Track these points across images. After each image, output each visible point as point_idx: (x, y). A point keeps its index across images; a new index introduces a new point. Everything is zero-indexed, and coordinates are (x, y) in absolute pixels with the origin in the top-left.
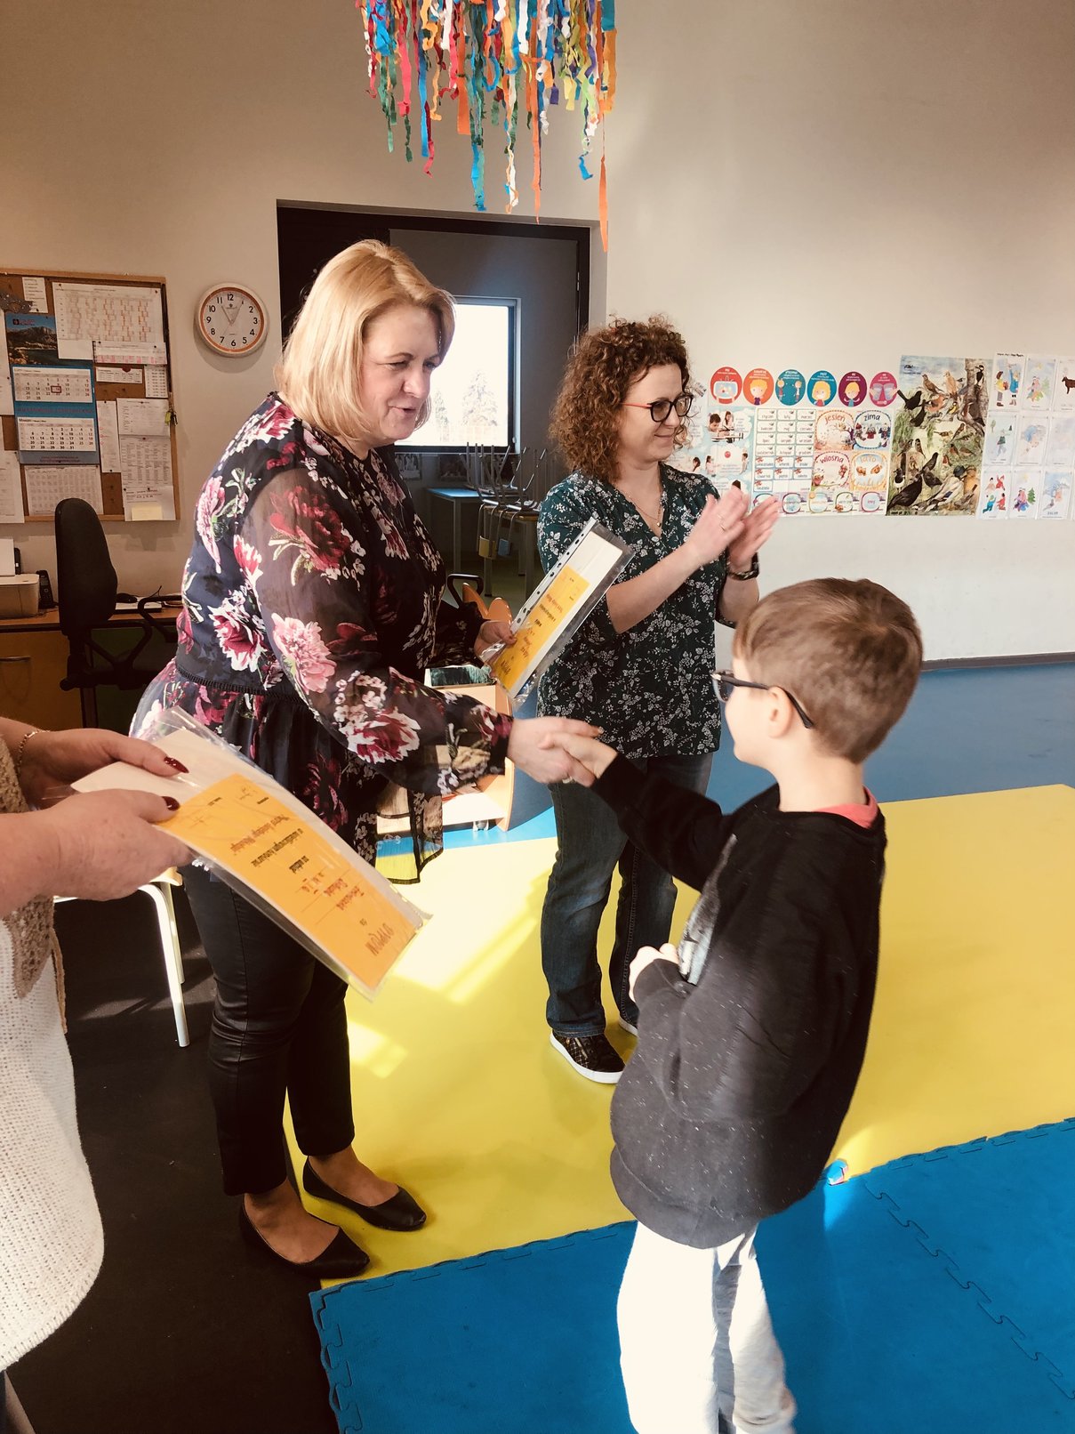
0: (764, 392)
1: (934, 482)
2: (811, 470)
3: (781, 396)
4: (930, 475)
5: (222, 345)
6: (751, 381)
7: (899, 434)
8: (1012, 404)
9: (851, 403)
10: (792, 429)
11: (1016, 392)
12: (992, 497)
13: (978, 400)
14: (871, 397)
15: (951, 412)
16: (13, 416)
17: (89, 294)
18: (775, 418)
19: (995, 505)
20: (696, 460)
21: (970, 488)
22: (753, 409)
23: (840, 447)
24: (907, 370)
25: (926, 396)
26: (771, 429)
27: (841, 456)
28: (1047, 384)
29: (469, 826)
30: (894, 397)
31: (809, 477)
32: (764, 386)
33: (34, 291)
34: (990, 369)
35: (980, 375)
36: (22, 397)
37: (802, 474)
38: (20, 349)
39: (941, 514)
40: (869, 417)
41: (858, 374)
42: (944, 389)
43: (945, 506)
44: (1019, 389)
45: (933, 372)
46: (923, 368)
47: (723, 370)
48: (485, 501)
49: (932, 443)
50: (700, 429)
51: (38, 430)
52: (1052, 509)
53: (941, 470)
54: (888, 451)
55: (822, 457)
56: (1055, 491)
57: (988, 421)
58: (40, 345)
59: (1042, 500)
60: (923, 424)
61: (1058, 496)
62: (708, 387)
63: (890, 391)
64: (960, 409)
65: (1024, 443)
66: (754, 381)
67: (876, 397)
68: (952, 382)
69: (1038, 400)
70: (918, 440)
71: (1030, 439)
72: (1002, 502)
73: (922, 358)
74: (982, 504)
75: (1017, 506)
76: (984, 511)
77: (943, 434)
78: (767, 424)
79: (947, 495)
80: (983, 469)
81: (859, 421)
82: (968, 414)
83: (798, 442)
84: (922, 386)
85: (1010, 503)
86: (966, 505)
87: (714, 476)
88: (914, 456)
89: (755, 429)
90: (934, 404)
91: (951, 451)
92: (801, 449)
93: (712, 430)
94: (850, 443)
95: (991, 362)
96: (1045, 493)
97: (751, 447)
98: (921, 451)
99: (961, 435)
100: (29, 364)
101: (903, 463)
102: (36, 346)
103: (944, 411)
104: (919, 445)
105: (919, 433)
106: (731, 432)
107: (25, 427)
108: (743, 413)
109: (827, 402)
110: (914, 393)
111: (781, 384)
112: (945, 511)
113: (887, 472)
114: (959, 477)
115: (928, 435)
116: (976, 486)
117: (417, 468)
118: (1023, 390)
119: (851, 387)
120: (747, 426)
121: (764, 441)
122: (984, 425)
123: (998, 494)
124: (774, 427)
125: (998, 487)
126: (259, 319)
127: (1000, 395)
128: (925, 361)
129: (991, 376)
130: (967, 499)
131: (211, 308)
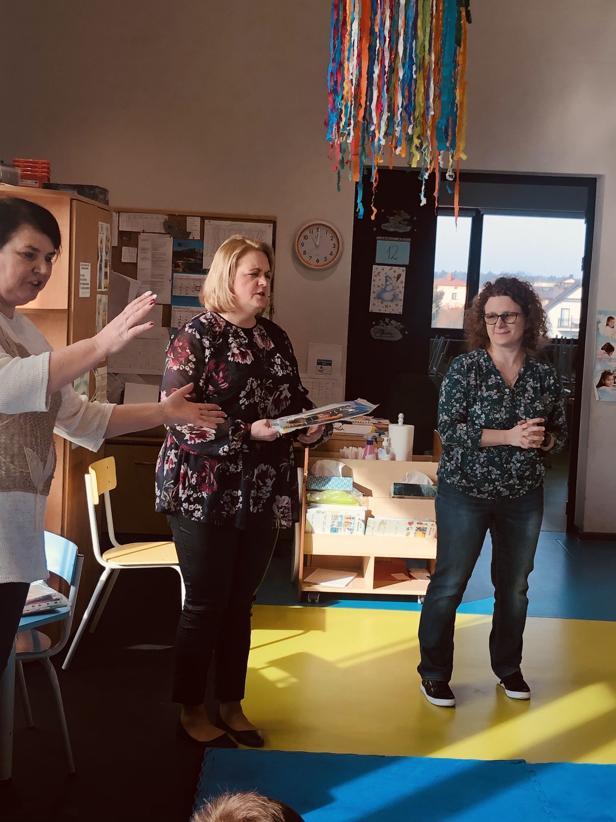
5: (310, 262)
16: (170, 305)
17: (226, 227)
33: (193, 226)
36: (177, 293)
38: (180, 262)
51: (184, 314)
58: (192, 260)
100: (184, 272)
102: (189, 261)
107: (177, 313)
126: (337, 245)
131: (305, 237)
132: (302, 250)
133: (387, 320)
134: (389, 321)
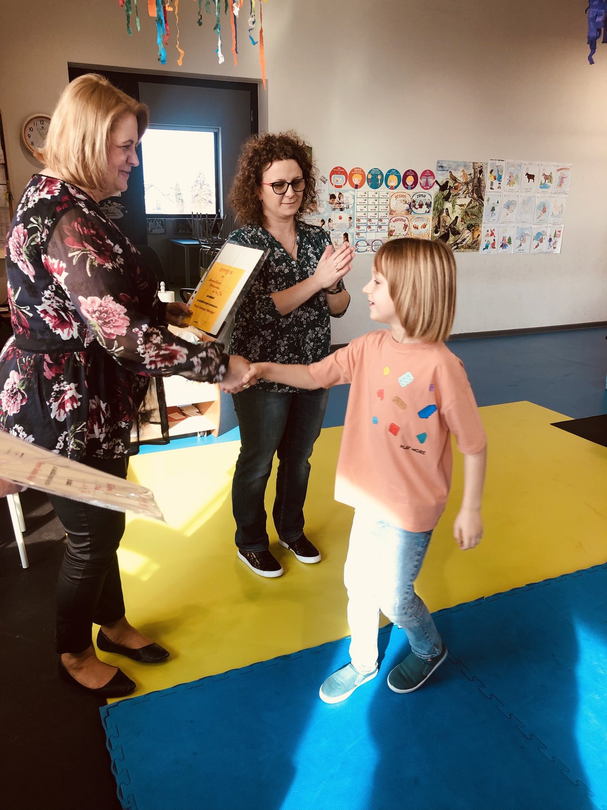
0: (360, 181)
1: (456, 233)
2: (387, 227)
3: (370, 184)
4: (454, 229)
6: (353, 175)
7: (436, 206)
8: (498, 188)
9: (409, 187)
10: (377, 203)
11: (501, 181)
12: (488, 241)
13: (480, 186)
14: (421, 184)
15: (465, 193)
18: (367, 196)
19: (490, 246)
20: (323, 221)
21: (476, 236)
22: (354, 191)
23: (404, 213)
24: (441, 169)
25: (451, 184)
26: (364, 203)
27: (404, 218)
28: (517, 177)
29: (195, 434)
30: (434, 184)
31: (387, 230)
32: (361, 178)
34: (486, 168)
35: (481, 172)
37: (383, 229)
39: (460, 251)
40: (420, 196)
41: (413, 171)
42: (461, 180)
43: (462, 247)
44: (503, 180)
45: (455, 170)
46: (449, 168)
47: (336, 168)
48: (203, 246)
49: (455, 211)
50: (325, 203)
52: (521, 248)
53: (460, 226)
54: (430, 216)
55: (394, 219)
56: (522, 238)
57: (485, 198)
59: (515, 242)
60: (450, 200)
61: (524, 240)
62: (328, 178)
63: (431, 181)
64: (470, 191)
65: (505, 210)
66: (354, 175)
67: (424, 185)
68: (466, 175)
69: (513, 186)
70: (447, 209)
71: (508, 208)
72: (493, 245)
73: (449, 161)
74: (483, 245)
75: (501, 246)
76: (484, 249)
77: (460, 205)
78: (362, 200)
79: (464, 240)
80: (483, 225)
81: (414, 198)
82: (475, 194)
83: (380, 210)
84: (449, 178)
85: (498, 245)
86: (474, 245)
87: (333, 230)
88: (445, 218)
89: (356, 202)
90: (456, 188)
91: (465, 215)
92: (382, 214)
93: (331, 204)
94: (409, 211)
95: (487, 164)
96: (517, 238)
97: (354, 213)
98: (448, 215)
99: (471, 205)
101: (439, 222)
103: (461, 192)
104: (448, 211)
105: (448, 205)
106: (342, 205)
108: (348, 194)
109: (396, 187)
110: (445, 181)
111: (370, 177)
112: (462, 250)
113: (430, 227)
114: (470, 230)
115: (453, 206)
116: (479, 235)
117: (163, 228)
118: (505, 180)
119: (410, 178)
120: (351, 201)
121: (361, 210)
122: (483, 200)
123: (491, 239)
124: (366, 202)
125: (491, 236)
127: (492, 183)
128: (450, 164)
129: (487, 172)
130: (474, 243)
131: (30, 129)
132: (29, 141)
133: (110, 202)
134: (111, 203)
